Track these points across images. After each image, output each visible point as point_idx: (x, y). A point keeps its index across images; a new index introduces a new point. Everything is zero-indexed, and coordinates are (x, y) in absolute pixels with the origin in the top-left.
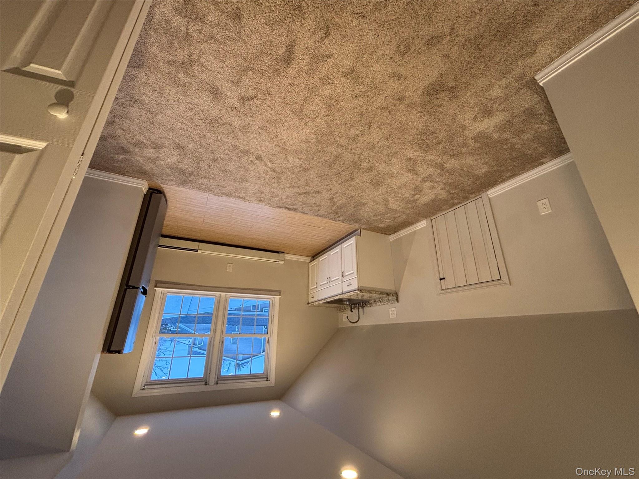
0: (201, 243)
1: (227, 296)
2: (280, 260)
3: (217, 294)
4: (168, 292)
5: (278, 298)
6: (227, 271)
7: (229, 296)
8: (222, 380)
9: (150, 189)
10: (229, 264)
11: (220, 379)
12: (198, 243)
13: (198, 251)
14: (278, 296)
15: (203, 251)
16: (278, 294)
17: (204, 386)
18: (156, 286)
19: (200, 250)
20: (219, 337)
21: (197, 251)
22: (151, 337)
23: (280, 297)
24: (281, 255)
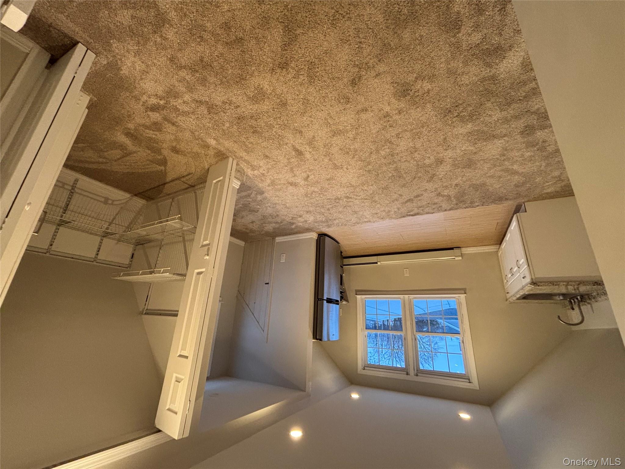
0: (378, 257)
1: (410, 298)
2: (456, 256)
3: (402, 296)
4: (366, 298)
5: (463, 296)
6: (405, 275)
7: (412, 297)
8: (421, 373)
9: (319, 235)
10: (405, 270)
11: (419, 372)
12: (376, 257)
13: (378, 263)
14: (463, 294)
15: (381, 263)
16: (463, 292)
17: (405, 375)
18: (356, 294)
19: (379, 262)
20: (411, 335)
21: (376, 263)
22: (361, 332)
23: (466, 295)
24: (455, 250)
